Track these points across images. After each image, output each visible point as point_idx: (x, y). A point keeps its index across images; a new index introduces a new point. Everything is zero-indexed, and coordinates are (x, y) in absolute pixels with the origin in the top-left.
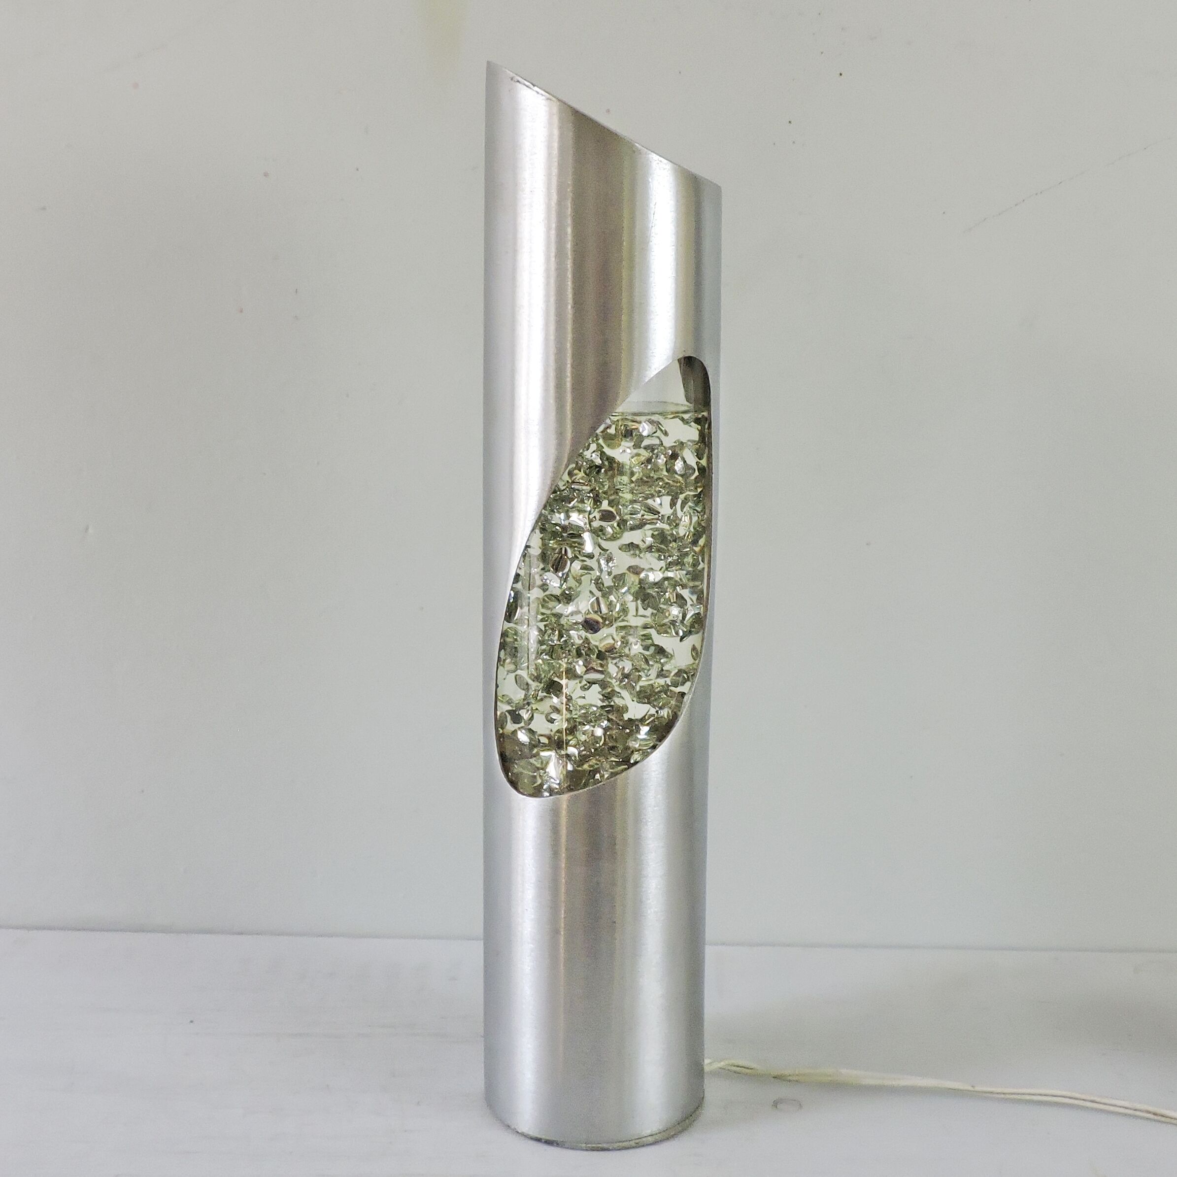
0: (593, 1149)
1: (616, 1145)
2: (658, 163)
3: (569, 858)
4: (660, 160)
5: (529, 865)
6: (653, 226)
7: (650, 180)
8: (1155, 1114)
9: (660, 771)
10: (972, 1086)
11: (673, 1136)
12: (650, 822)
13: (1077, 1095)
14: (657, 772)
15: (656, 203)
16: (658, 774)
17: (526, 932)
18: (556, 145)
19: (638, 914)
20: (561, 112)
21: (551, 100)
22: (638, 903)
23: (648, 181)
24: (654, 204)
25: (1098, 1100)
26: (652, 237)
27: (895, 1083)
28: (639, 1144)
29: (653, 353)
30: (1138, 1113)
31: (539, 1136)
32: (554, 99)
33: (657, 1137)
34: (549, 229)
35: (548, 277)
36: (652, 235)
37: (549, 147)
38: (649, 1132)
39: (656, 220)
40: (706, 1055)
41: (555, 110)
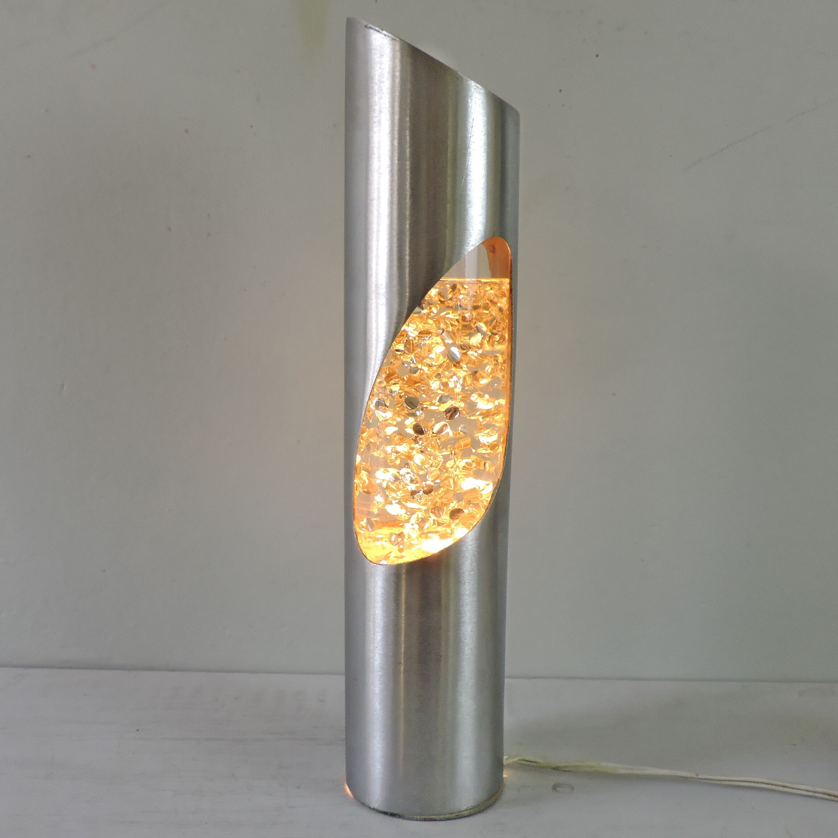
0: (425, 820)
1: (442, 817)
2: (475, 88)
3: (408, 608)
4: (477, 86)
5: (379, 615)
6: (472, 136)
7: (469, 101)
8: (829, 795)
9: (475, 545)
10: (697, 775)
11: (483, 811)
12: (467, 582)
13: (773, 782)
14: (473, 546)
15: (474, 119)
16: (473, 547)
17: (377, 663)
18: (398, 74)
19: (458, 651)
20: (402, 48)
21: (395, 40)
22: (458, 641)
23: (468, 101)
24: (472, 119)
25: (787, 784)
26: (471, 144)
27: (641, 772)
28: (459, 816)
29: (471, 233)
30: (817, 795)
31: (386, 810)
32: (397, 39)
33: (471, 811)
34: (392, 139)
35: (392, 176)
36: (470, 143)
37: (393, 77)
38: (465, 808)
39: (474, 132)
40: (504, 754)
41: (398, 47)
